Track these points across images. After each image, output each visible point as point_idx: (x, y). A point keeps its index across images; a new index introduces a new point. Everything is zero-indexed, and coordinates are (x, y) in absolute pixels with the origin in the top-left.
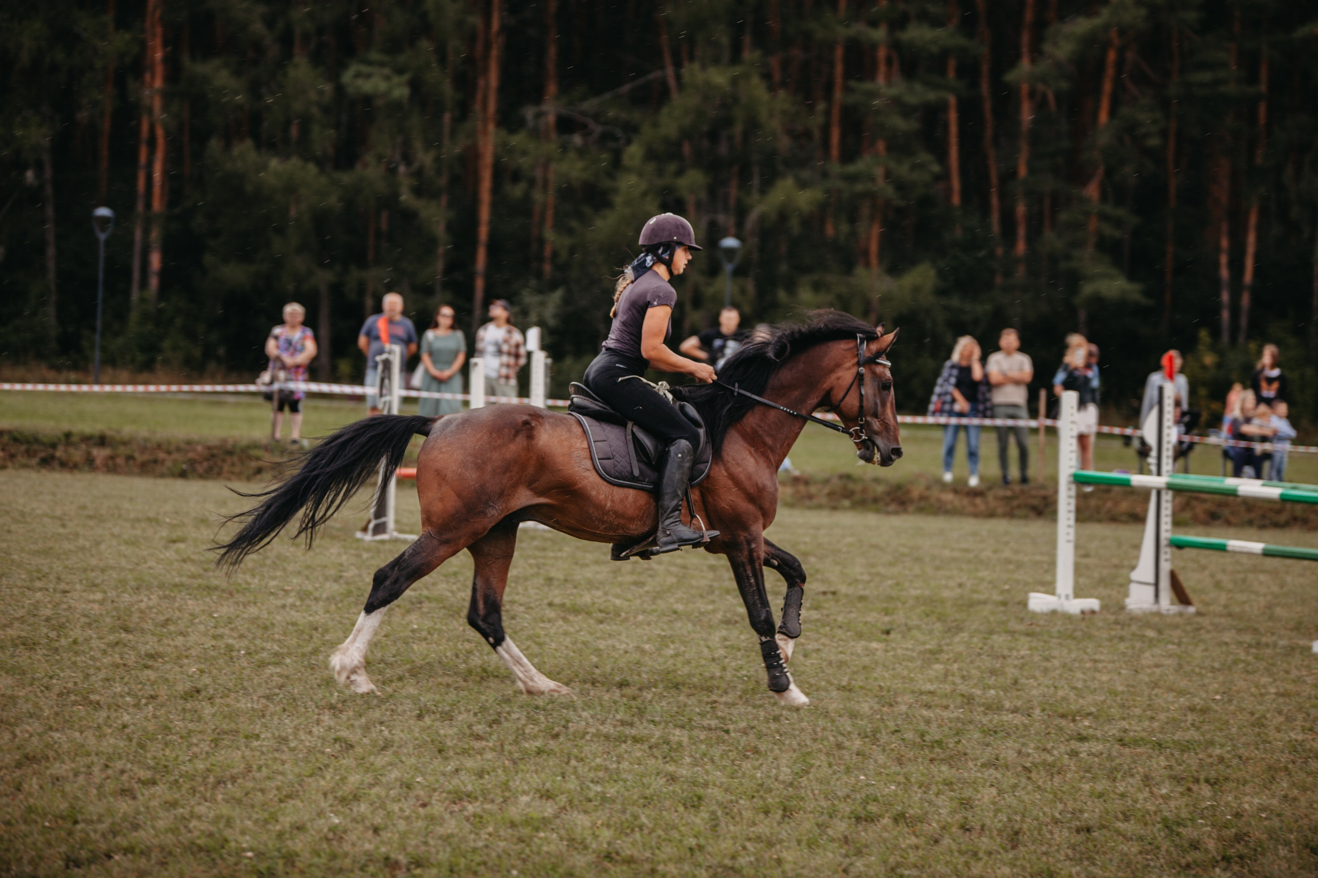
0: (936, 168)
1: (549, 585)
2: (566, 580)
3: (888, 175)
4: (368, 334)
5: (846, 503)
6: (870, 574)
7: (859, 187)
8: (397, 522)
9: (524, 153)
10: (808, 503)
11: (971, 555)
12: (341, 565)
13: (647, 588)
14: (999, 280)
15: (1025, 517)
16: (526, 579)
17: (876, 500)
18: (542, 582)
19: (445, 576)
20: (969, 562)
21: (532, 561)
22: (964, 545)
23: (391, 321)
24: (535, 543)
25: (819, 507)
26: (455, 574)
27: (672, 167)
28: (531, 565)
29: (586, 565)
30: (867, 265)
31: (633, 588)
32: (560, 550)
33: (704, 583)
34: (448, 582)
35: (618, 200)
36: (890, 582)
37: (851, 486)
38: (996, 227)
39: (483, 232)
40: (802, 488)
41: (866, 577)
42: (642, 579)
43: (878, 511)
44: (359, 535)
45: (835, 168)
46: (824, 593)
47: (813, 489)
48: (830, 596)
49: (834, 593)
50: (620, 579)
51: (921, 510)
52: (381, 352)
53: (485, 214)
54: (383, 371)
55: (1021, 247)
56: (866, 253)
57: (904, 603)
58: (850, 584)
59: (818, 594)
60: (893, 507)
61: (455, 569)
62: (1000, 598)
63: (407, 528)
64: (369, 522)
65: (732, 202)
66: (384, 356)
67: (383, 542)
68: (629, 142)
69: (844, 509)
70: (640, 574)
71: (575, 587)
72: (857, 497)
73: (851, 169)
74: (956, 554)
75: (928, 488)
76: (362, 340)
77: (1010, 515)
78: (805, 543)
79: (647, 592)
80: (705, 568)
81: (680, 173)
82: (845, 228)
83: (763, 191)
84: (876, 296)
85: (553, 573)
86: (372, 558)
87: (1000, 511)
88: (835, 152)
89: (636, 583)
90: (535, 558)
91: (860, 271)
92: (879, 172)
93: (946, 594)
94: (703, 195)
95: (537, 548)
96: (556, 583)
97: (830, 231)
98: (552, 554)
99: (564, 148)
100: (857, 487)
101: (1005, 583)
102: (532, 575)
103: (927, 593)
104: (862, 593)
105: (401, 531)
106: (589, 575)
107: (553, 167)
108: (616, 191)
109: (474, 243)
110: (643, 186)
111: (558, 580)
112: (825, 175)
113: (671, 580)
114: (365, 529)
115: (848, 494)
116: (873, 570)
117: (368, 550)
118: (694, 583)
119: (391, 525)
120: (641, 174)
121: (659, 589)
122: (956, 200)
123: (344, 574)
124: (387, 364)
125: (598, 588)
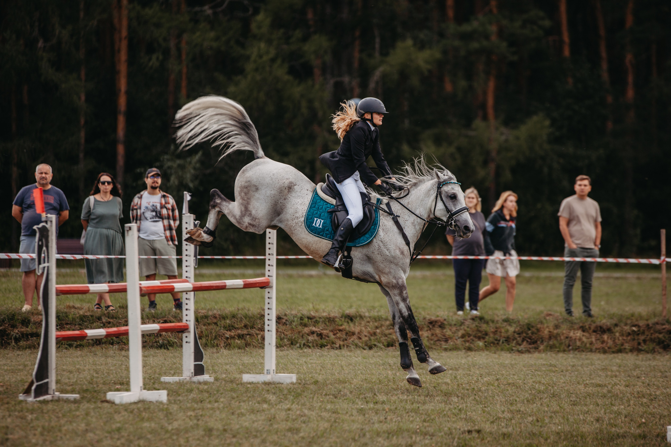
0: (547, 23)
1: (210, 436)
2: (225, 430)
3: (501, 33)
4: (21, 203)
5: (481, 344)
6: (511, 412)
7: (475, 45)
8: (57, 382)
9: (158, 25)
10: (444, 345)
11: (605, 390)
12: (7, 427)
13: (301, 435)
14: (610, 125)
15: (653, 351)
16: (187, 431)
17: (508, 340)
18: (202, 433)
19: (109, 432)
20: (604, 396)
21: (190, 413)
22: (597, 381)
23: (44, 192)
24: (192, 396)
25: (455, 348)
26: (119, 430)
27: (298, 34)
28: (190, 417)
29: (243, 415)
30: (485, 118)
31: (289, 434)
32: (216, 401)
33: (355, 426)
34: (112, 438)
35: (249, 67)
36: (530, 419)
37: (484, 327)
38: (605, 76)
39: (122, 101)
40: (438, 331)
41: (508, 415)
42: (297, 426)
43: (511, 350)
44: (21, 397)
45: (452, 28)
46: (470, 432)
47: (448, 332)
48: (475, 435)
49: (479, 431)
50: (276, 426)
51: (551, 348)
52: (39, 221)
53: (123, 84)
54: (40, 240)
55: (630, 93)
56: (483, 106)
57: (546, 440)
58: (492, 422)
59: (464, 432)
60: (524, 346)
61: (118, 425)
62: (638, 431)
63: (69, 388)
64: (32, 383)
65: (356, 64)
66: (41, 225)
67: (45, 402)
68: (256, 12)
69: (479, 349)
70: (294, 420)
71: (234, 436)
72: (490, 338)
73: (466, 28)
74: (590, 390)
75: (557, 327)
76: (15, 209)
77: (637, 350)
78: (447, 384)
79: (303, 438)
80: (355, 412)
81: (305, 39)
82: (463, 83)
83: (385, 53)
84: (493, 146)
85: (212, 424)
86: (37, 419)
87: (627, 346)
88: (451, 13)
89: (290, 430)
90: (194, 410)
91: (478, 123)
92: (493, 29)
93: (585, 429)
94: (328, 58)
95: (194, 400)
96: (215, 433)
97: (448, 87)
98: (209, 406)
99: (195, 20)
100: (490, 328)
101: (642, 417)
102: (192, 428)
103: (567, 428)
104: (504, 430)
105: (62, 392)
106: (247, 424)
107: (185, 37)
108: (248, 58)
109: (114, 113)
110: (273, 52)
111: (218, 430)
112: (442, 35)
113: (324, 425)
114: (27, 392)
115: (482, 336)
116: (514, 408)
117: (32, 411)
118: (346, 426)
119: (53, 386)
120: (269, 42)
121: (312, 434)
122: (567, 52)
123: (10, 436)
124: (44, 233)
125: (256, 437)
